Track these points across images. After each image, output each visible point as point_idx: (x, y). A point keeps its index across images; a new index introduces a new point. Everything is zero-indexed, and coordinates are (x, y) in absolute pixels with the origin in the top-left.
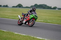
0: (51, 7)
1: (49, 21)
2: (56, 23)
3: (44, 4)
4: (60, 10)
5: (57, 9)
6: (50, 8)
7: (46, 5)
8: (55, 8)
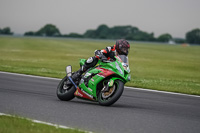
0: (152, 34)
1: (144, 81)
2: (169, 88)
3: (129, 27)
4: (180, 46)
5: (171, 42)
6: (148, 38)
7: (136, 29)
8: (165, 39)
